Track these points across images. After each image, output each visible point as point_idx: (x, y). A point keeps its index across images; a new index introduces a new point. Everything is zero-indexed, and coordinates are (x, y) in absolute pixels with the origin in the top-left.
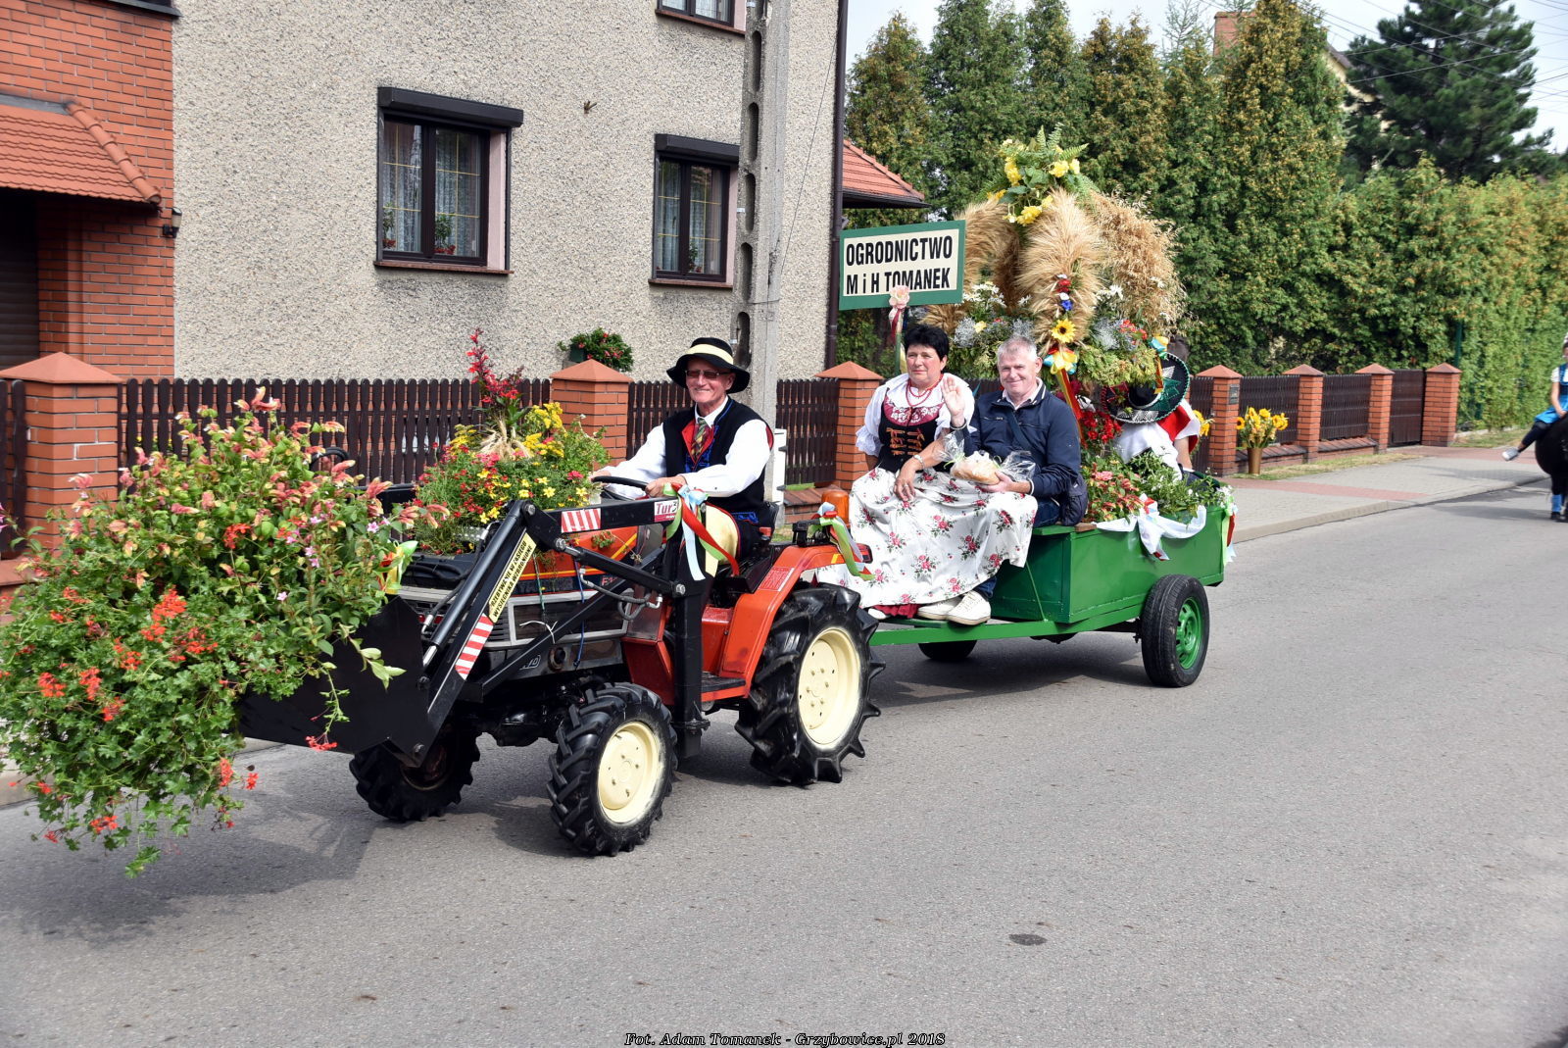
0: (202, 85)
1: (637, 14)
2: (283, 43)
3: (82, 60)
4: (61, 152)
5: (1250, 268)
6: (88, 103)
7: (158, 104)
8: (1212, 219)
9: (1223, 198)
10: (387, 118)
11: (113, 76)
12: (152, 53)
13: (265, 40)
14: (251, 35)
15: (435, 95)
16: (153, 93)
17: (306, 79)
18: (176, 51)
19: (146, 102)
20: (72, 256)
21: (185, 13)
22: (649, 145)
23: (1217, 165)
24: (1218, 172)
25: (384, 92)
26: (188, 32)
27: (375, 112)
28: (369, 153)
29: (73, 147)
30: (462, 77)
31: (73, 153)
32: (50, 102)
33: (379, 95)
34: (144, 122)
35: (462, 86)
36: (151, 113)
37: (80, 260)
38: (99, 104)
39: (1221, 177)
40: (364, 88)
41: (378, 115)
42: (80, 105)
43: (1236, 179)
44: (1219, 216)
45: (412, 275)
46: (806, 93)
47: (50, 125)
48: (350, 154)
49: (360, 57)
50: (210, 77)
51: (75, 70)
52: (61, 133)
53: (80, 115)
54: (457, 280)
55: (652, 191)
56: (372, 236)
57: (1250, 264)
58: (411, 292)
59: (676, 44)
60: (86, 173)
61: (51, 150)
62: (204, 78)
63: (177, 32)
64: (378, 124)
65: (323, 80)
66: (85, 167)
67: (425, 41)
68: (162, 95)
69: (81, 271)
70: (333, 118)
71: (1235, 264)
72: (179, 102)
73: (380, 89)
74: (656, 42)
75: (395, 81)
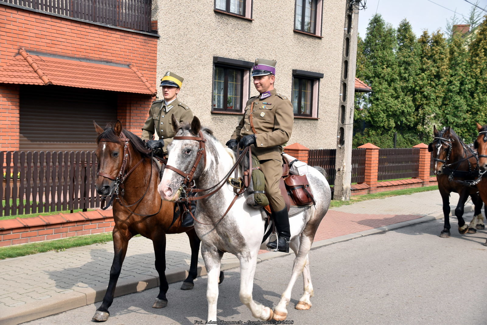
0: (165, 58)
1: (288, 32)
2: (187, 44)
3: (133, 52)
4: (129, 80)
5: (479, 110)
6: (135, 64)
7: (153, 64)
8: (465, 94)
9: (470, 86)
10: (216, 66)
11: (141, 56)
12: (152, 49)
13: (182, 43)
14: (179, 42)
15: (229, 59)
16: (152, 61)
17: (194, 55)
18: (158, 48)
19: (149, 63)
20: (128, 111)
21: (161, 36)
22: (291, 73)
23: (467, 76)
24: (467, 78)
25: (215, 58)
26: (162, 42)
27: (212, 64)
28: (210, 77)
29: (132, 78)
30: (237, 53)
31: (132, 80)
32: (125, 65)
33: (213, 59)
34: (149, 70)
35: (237, 56)
36: (151, 67)
37: (130, 113)
38: (137, 65)
39: (468, 79)
40: (209, 57)
41: (213, 66)
42: (133, 65)
43: (474, 80)
44: (468, 93)
45: (222, 116)
46: (337, 56)
47: (125, 72)
48: (205, 78)
49: (208, 47)
50: (167, 55)
51: (132, 55)
52: (128, 74)
53: (133, 68)
54: (234, 117)
55: (291, 88)
56: (210, 103)
57: (479, 108)
58: (221, 121)
59: (299, 41)
60: (136, 86)
61: (127, 79)
62: (166, 55)
63: (159, 42)
64: (213, 68)
65: (198, 55)
66: (136, 84)
67: (227, 42)
68: (154, 61)
69: (130, 116)
70: (201, 67)
71: (473, 108)
72: (158, 63)
73: (214, 57)
74: (293, 40)
75: (218, 55)
